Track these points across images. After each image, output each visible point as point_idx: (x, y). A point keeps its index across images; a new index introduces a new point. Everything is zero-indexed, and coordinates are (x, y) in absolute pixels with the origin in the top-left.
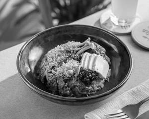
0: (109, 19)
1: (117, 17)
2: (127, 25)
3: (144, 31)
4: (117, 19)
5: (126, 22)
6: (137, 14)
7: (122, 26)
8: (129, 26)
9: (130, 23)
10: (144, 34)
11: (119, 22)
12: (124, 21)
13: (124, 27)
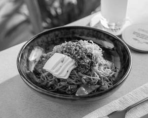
0: (99, 23)
1: (107, 20)
2: (118, 28)
3: (134, 33)
4: (107, 22)
5: (116, 25)
6: (127, 17)
7: (112, 29)
8: (120, 29)
9: (121, 25)
10: (135, 36)
11: (109, 26)
12: (114, 24)
13: (115, 30)
